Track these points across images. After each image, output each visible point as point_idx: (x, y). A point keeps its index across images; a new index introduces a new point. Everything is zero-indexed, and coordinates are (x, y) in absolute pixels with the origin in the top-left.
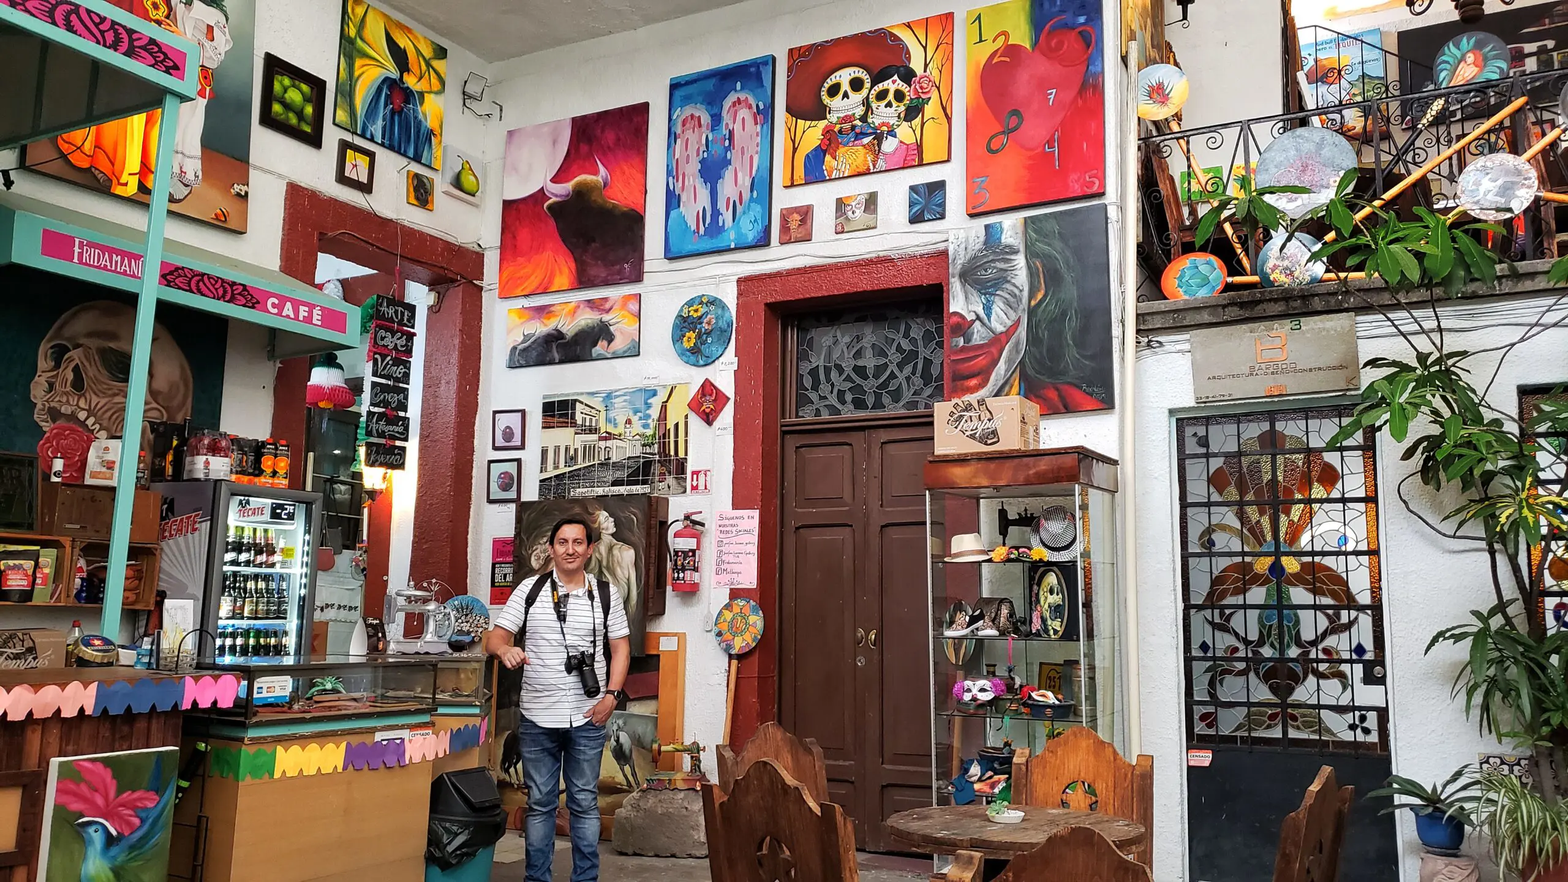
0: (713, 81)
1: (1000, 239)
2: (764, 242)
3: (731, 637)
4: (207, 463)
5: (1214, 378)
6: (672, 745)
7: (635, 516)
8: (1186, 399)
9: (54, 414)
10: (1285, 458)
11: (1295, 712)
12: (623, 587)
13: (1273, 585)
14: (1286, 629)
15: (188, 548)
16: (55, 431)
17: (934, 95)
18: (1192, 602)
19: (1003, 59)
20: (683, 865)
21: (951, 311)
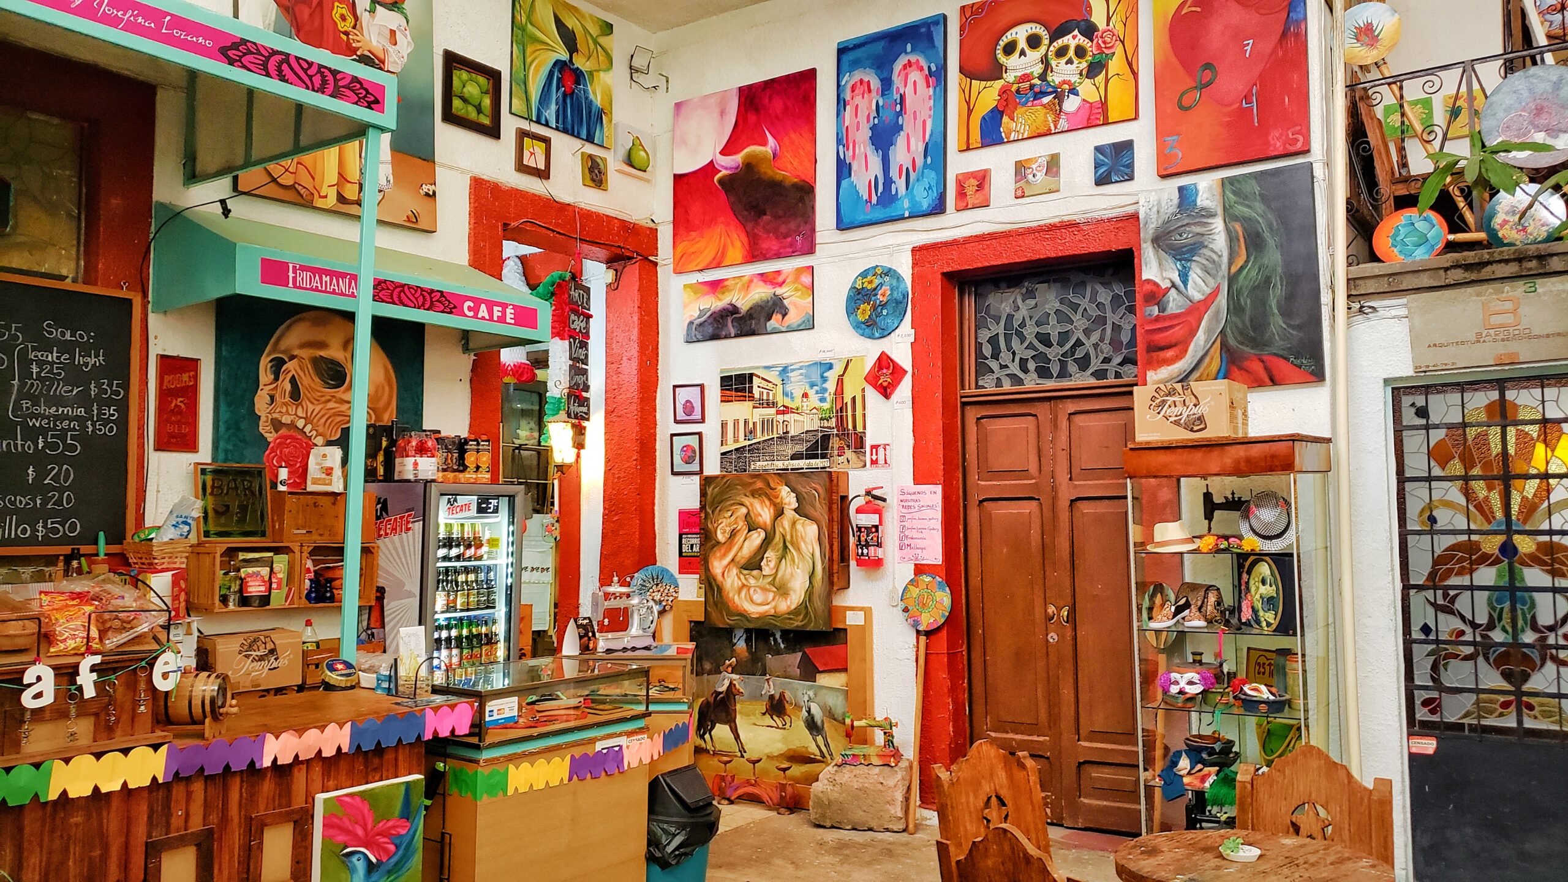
0: (882, 43)
1: (1195, 201)
2: (939, 208)
3: (919, 614)
4: (416, 464)
5: (1435, 345)
6: (864, 721)
7: (816, 490)
8: (1404, 368)
9: (277, 425)
10: (1517, 430)
11: (1532, 700)
12: (808, 562)
13: (1505, 564)
14: (1519, 612)
15: (403, 547)
16: (278, 441)
17: (1119, 49)
18: (1412, 582)
19: (1194, 9)
20: (882, 841)
21: (1144, 277)
